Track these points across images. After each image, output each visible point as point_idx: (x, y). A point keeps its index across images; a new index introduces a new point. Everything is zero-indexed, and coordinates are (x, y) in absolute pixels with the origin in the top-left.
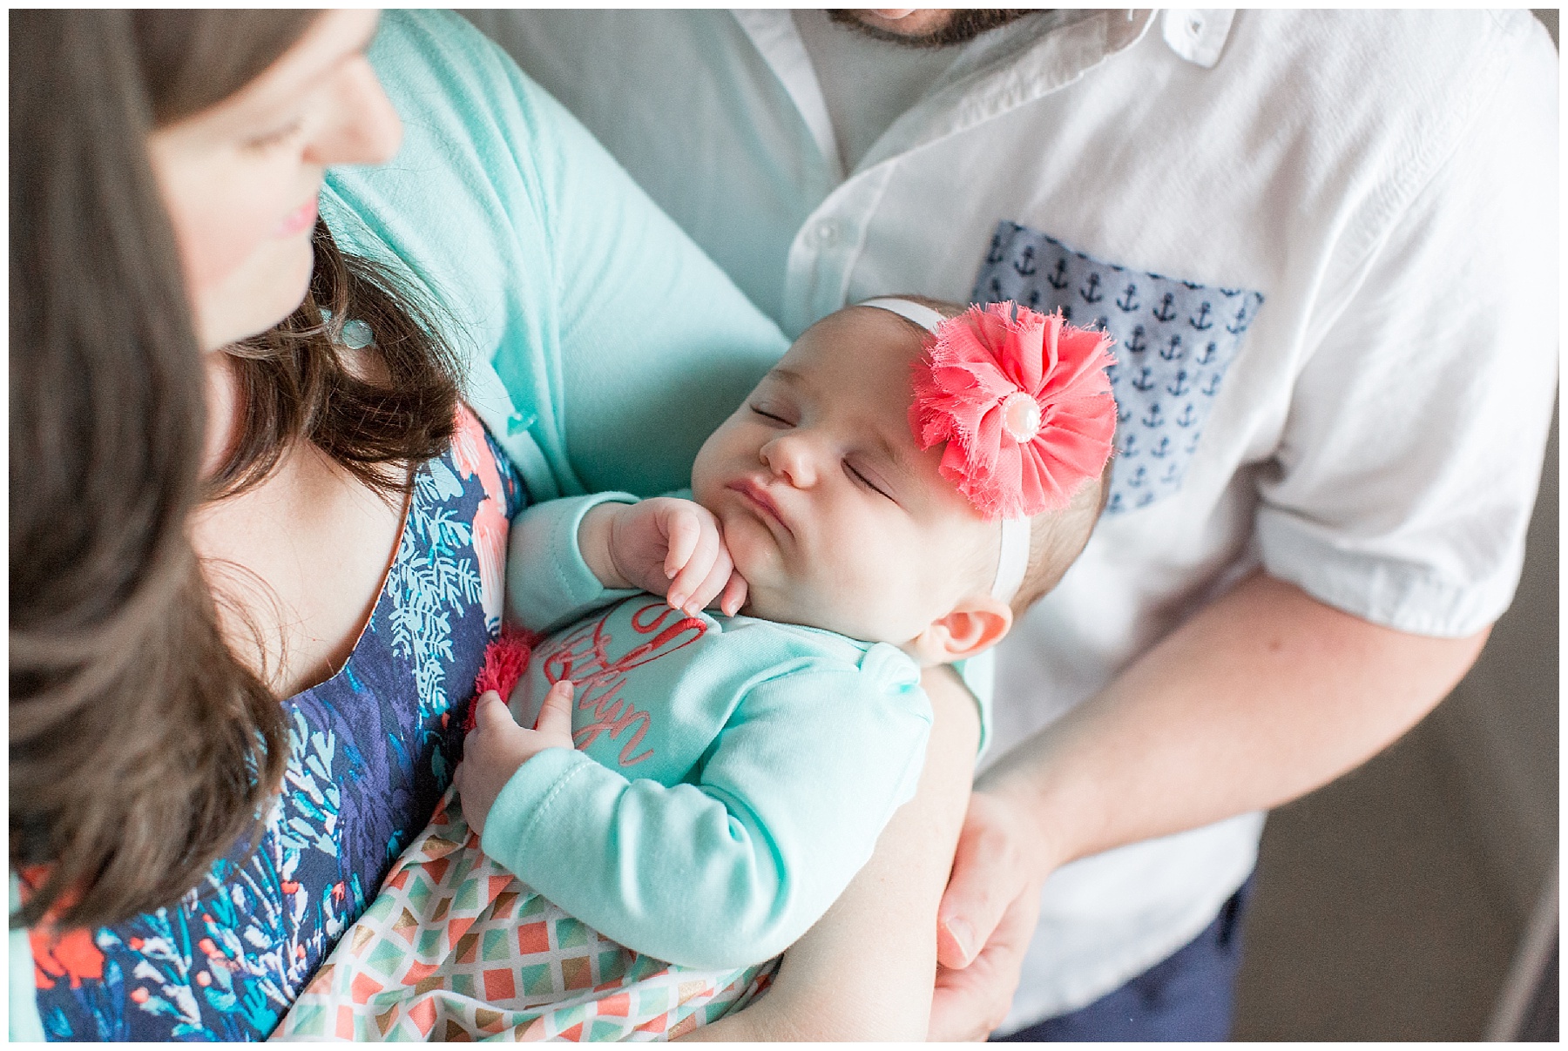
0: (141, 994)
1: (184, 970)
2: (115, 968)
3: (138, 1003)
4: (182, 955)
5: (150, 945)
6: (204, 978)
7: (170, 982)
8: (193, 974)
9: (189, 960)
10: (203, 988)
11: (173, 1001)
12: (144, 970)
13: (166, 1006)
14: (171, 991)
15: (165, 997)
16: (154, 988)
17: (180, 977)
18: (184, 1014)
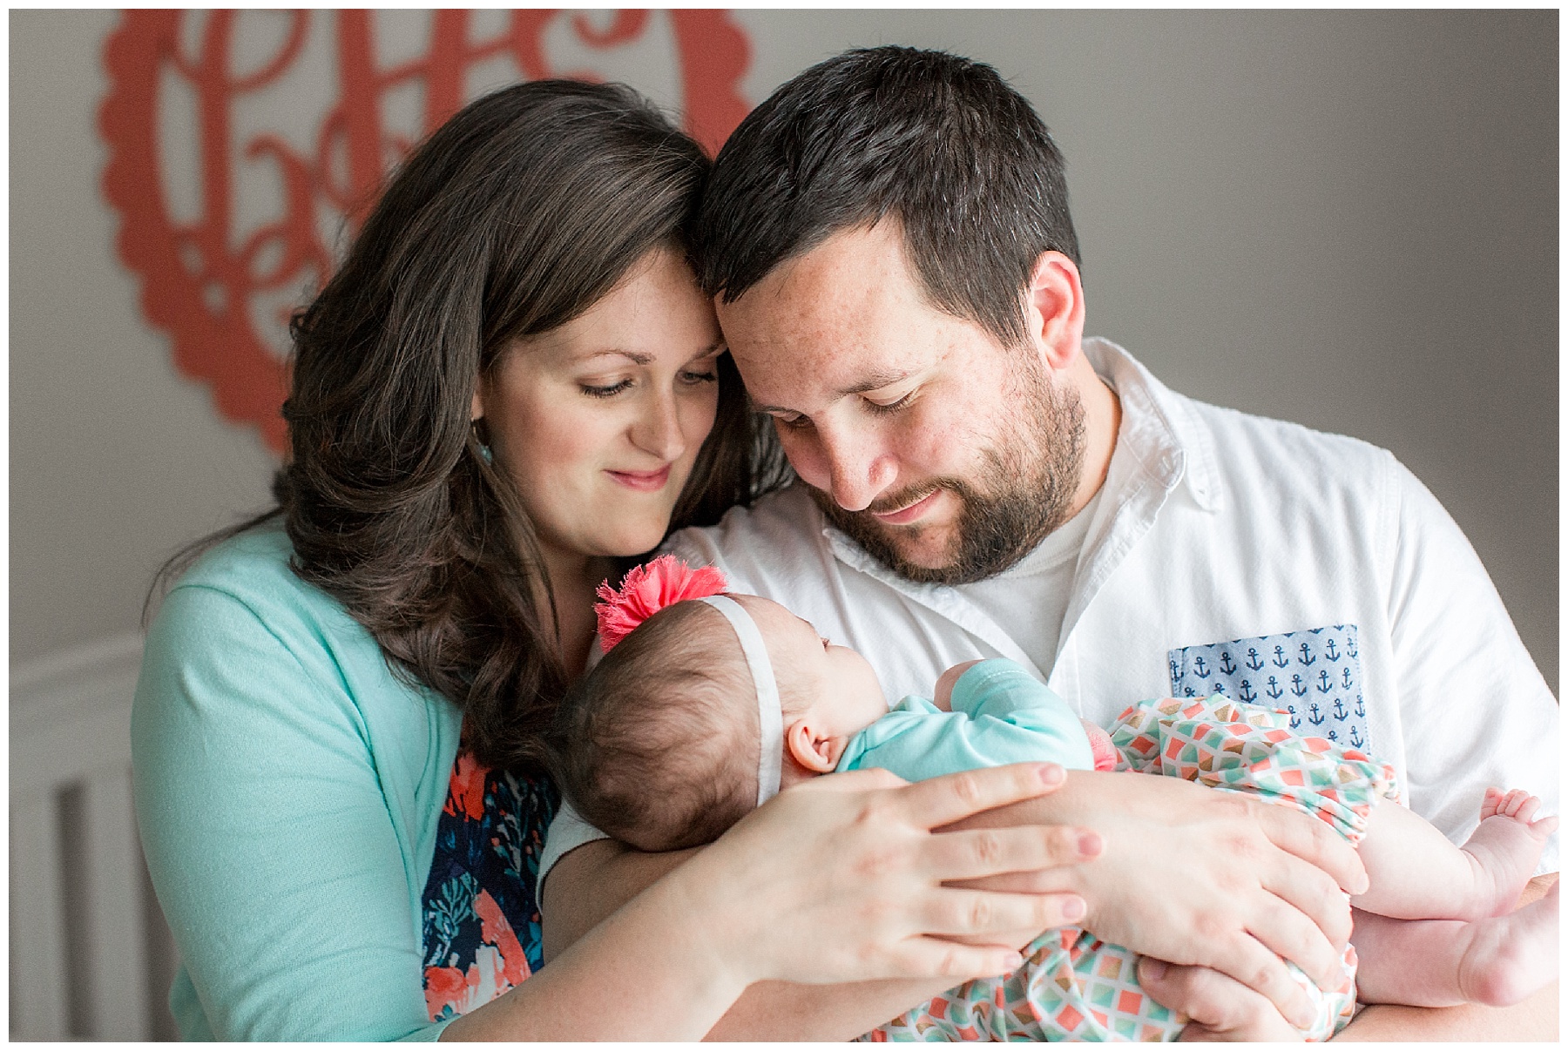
0: (496, 841)
1: (521, 840)
2: (488, 820)
3: (492, 845)
4: (522, 831)
5: (509, 817)
6: (529, 850)
7: (512, 844)
8: (525, 843)
9: (524, 836)
10: (527, 855)
11: (511, 853)
12: (501, 828)
13: (506, 854)
14: (512, 848)
15: (507, 849)
16: (503, 842)
17: (518, 844)
18: (514, 864)
